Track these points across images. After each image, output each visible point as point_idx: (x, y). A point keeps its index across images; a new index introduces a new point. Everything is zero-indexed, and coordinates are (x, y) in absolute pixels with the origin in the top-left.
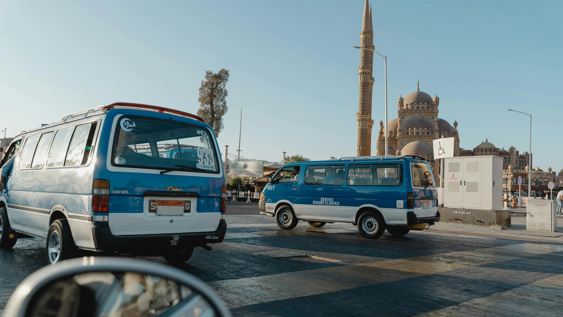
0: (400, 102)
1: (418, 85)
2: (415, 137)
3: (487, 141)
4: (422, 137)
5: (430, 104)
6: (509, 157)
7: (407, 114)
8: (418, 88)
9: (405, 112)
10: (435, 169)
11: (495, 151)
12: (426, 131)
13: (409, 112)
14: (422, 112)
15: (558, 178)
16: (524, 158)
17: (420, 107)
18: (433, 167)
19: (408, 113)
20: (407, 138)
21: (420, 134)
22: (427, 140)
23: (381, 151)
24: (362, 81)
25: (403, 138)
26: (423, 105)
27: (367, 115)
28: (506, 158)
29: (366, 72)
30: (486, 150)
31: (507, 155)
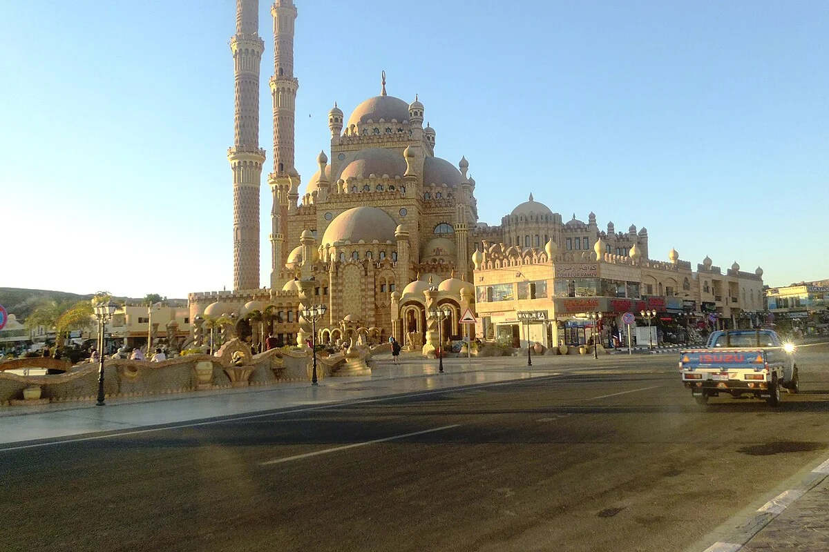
0: (333, 121)
1: (384, 84)
2: (359, 197)
3: (531, 198)
4: (376, 198)
5: (405, 122)
6: (586, 236)
7: (351, 147)
8: (384, 89)
9: (346, 143)
10: (396, 272)
11: (547, 222)
12: (386, 183)
13: (356, 142)
14: (385, 140)
15: (698, 279)
16: (628, 240)
17: (382, 131)
18: (392, 269)
19: (352, 144)
20: (340, 202)
21: (372, 190)
22: (388, 203)
23: (278, 238)
24: (238, 72)
25: (330, 202)
26: (388, 125)
27: (251, 154)
28: (579, 238)
29: (247, 49)
30: (526, 220)
31: (582, 231)
